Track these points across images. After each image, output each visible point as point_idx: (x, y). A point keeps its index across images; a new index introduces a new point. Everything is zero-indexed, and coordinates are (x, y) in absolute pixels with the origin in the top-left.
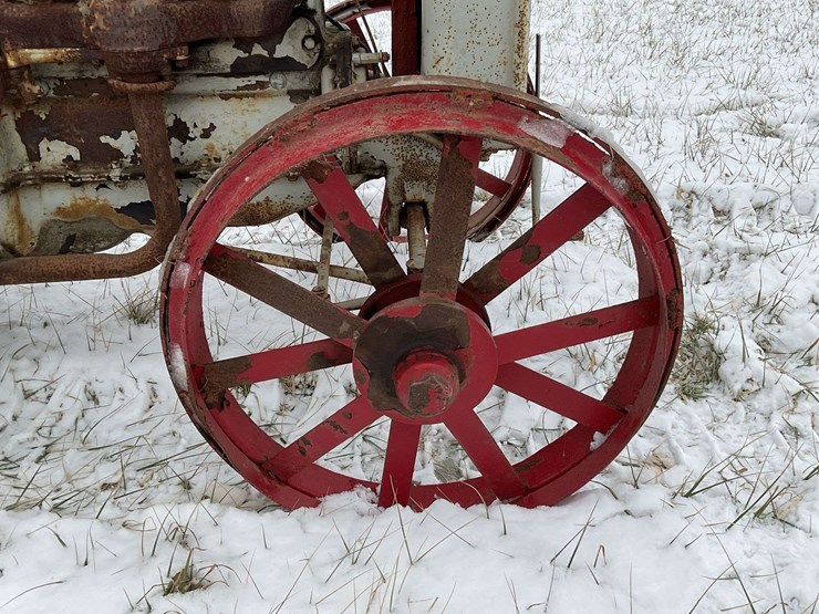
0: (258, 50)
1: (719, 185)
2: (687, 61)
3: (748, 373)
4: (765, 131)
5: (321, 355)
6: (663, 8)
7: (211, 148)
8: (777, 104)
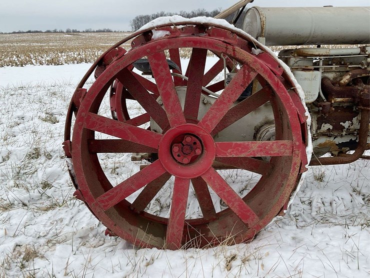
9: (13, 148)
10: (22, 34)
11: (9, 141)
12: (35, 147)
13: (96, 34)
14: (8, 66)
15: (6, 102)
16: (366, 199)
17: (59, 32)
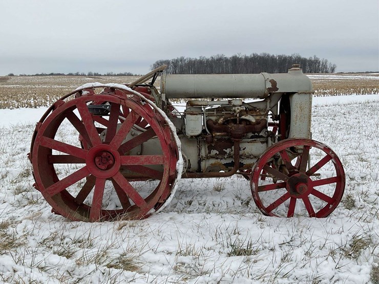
0: (256, 134)
1: (350, 172)
2: (336, 142)
3: (361, 204)
4: (362, 160)
5: (278, 186)
6: (325, 125)
7: (244, 152)
8: (366, 153)
9: (10, 169)
10: (44, 76)
11: (9, 164)
12: (26, 168)
13: (116, 77)
14: (23, 107)
15: (13, 137)
16: (244, 203)
17: (81, 75)
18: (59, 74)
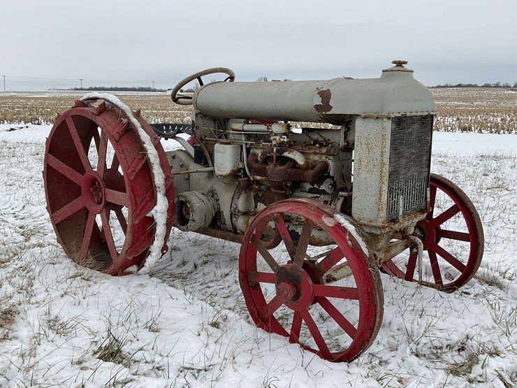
0: (316, 186)
10: (449, 89)
17: (503, 87)
18: (470, 86)
